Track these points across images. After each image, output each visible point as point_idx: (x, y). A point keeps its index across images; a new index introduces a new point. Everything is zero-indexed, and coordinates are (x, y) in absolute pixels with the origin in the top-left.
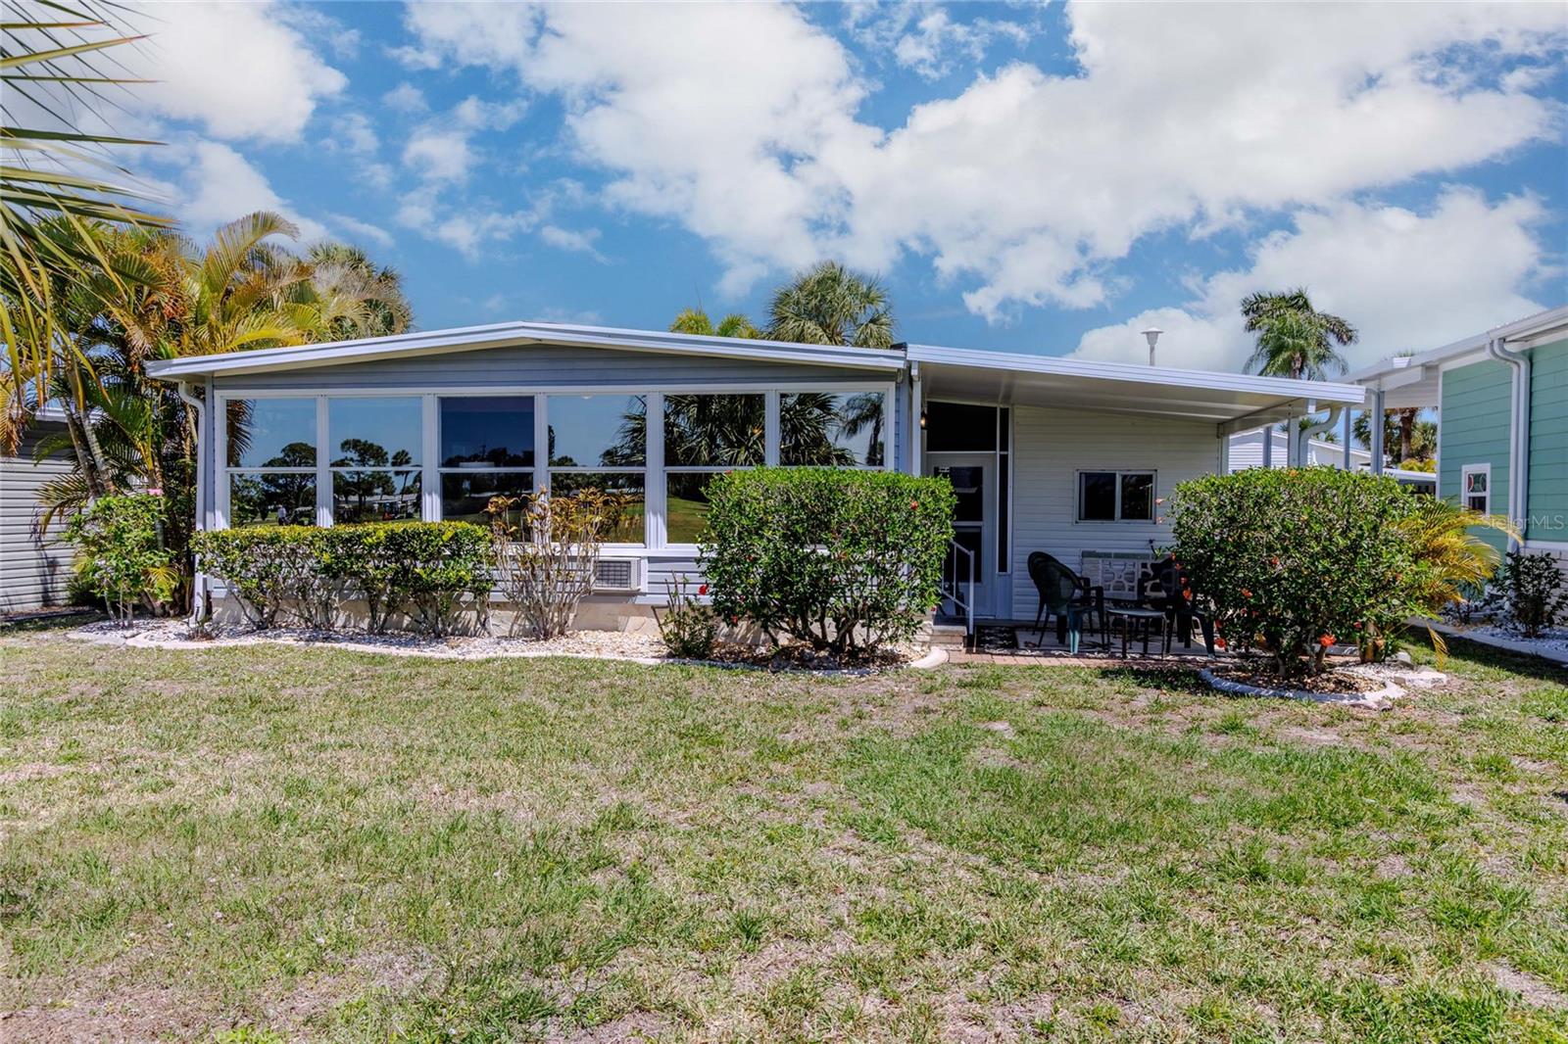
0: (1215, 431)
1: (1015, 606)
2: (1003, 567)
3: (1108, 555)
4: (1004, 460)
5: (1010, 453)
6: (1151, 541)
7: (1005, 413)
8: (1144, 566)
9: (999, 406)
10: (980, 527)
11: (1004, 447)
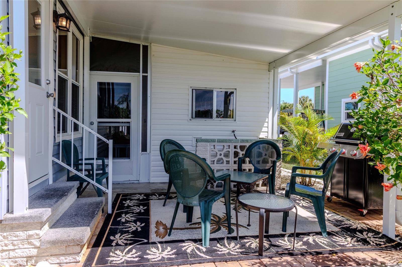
0: (266, 67)
1: (152, 174)
2: (144, 149)
3: (213, 141)
4: (145, 79)
5: (149, 74)
6: (233, 132)
7: (146, 48)
8: (235, 147)
9: (142, 43)
10: (129, 123)
11: (145, 70)
